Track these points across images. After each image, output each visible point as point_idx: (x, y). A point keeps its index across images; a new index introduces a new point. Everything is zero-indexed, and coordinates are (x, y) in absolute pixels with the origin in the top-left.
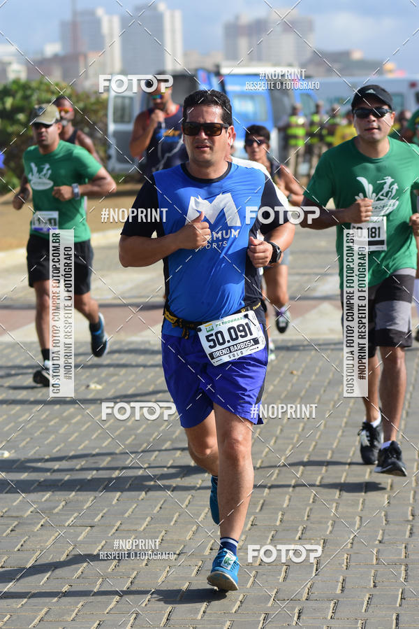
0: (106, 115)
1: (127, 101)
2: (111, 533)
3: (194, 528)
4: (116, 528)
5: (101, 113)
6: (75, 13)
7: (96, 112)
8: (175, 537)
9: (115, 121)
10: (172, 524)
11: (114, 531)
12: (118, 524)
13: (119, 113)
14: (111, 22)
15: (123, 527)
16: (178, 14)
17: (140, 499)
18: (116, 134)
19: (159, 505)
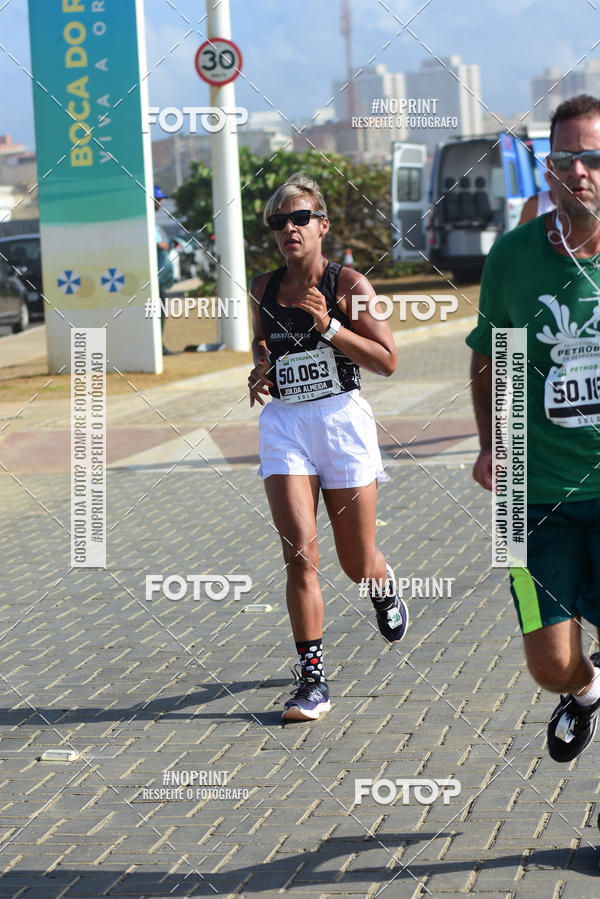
0: (389, 193)
1: (415, 174)
2: (399, 705)
3: (502, 696)
4: (404, 698)
5: (383, 191)
6: (350, 72)
7: (377, 188)
8: (479, 708)
9: (400, 200)
10: (474, 691)
11: (402, 701)
12: (407, 693)
13: (406, 189)
14: (394, 80)
15: (413, 697)
16: (475, 69)
17: (435, 661)
18: (402, 214)
19: (459, 669)
